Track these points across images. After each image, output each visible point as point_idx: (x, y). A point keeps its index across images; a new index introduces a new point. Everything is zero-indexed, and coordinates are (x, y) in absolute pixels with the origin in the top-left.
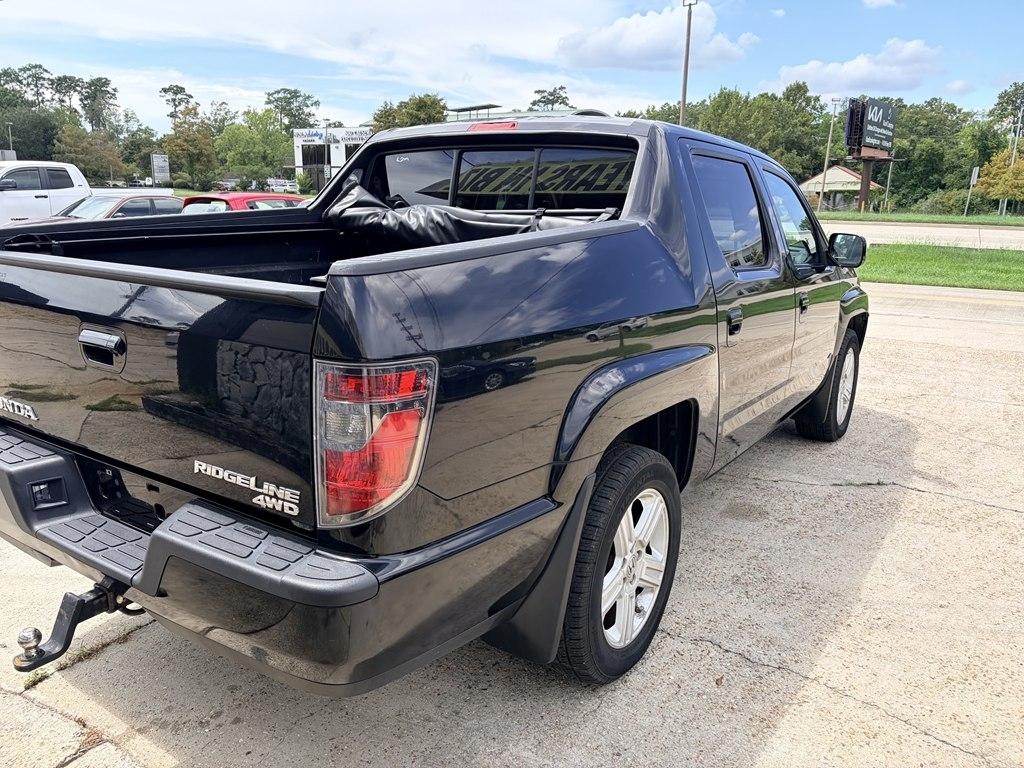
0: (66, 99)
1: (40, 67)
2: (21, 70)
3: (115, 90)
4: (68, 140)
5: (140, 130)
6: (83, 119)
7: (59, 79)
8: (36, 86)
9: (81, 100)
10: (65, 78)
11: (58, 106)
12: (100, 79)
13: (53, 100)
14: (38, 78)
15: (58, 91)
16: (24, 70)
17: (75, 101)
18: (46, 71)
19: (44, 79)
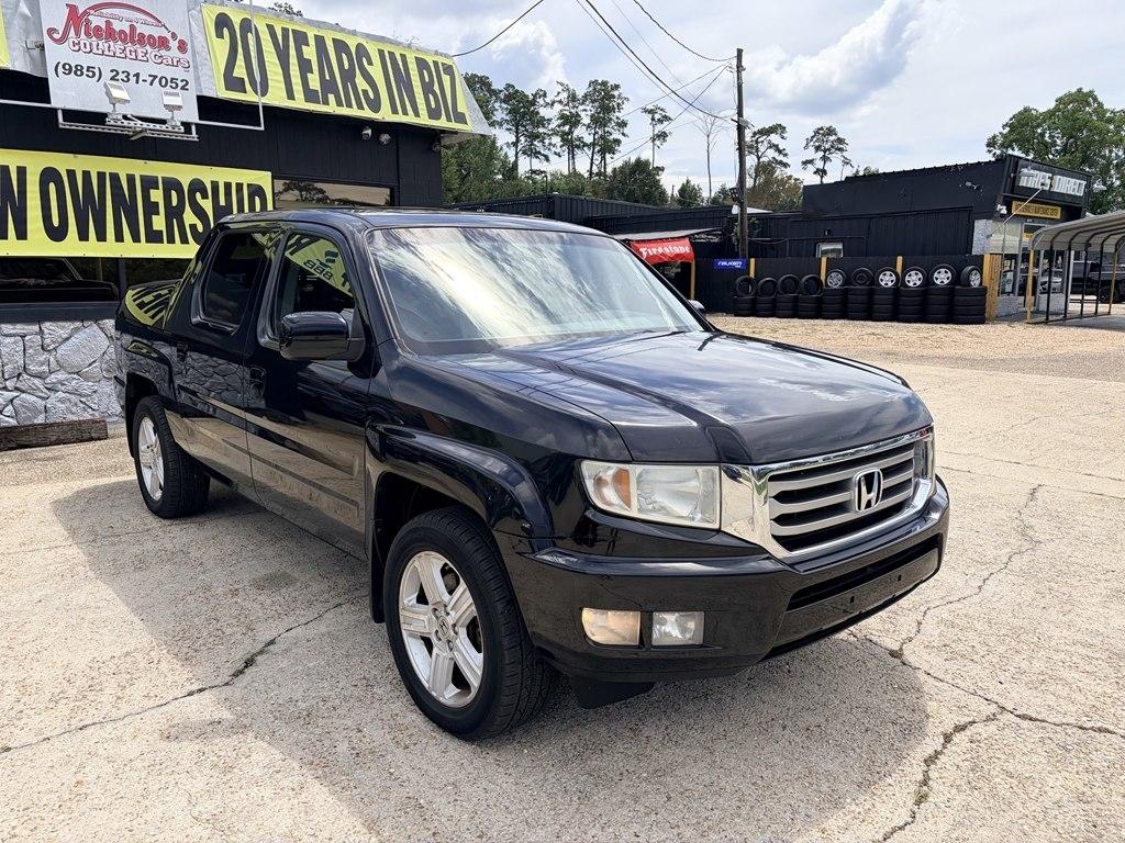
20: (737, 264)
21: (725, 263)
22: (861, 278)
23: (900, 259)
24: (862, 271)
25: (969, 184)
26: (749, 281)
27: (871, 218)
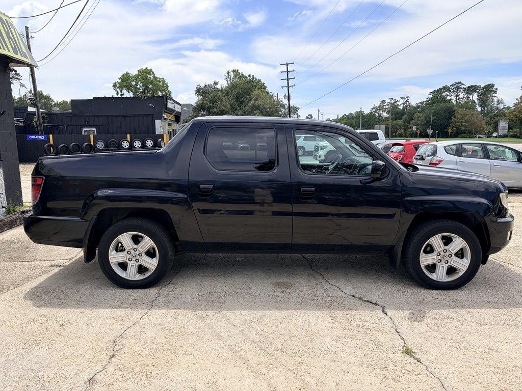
0: (471, 96)
1: (461, 82)
2: (451, 85)
3: (496, 89)
4: (459, 116)
5: (504, 108)
6: (477, 105)
7: (469, 87)
8: (457, 92)
9: (478, 96)
10: (472, 86)
11: (466, 100)
12: (489, 85)
13: (464, 97)
14: (458, 88)
15: (467, 93)
16: (452, 85)
17: (475, 97)
18: (463, 84)
19: (461, 88)
20: (41, 137)
21: (33, 137)
22: (113, 144)
23: (128, 136)
24: (112, 141)
25: (151, 105)
26: (51, 146)
27: (108, 117)
